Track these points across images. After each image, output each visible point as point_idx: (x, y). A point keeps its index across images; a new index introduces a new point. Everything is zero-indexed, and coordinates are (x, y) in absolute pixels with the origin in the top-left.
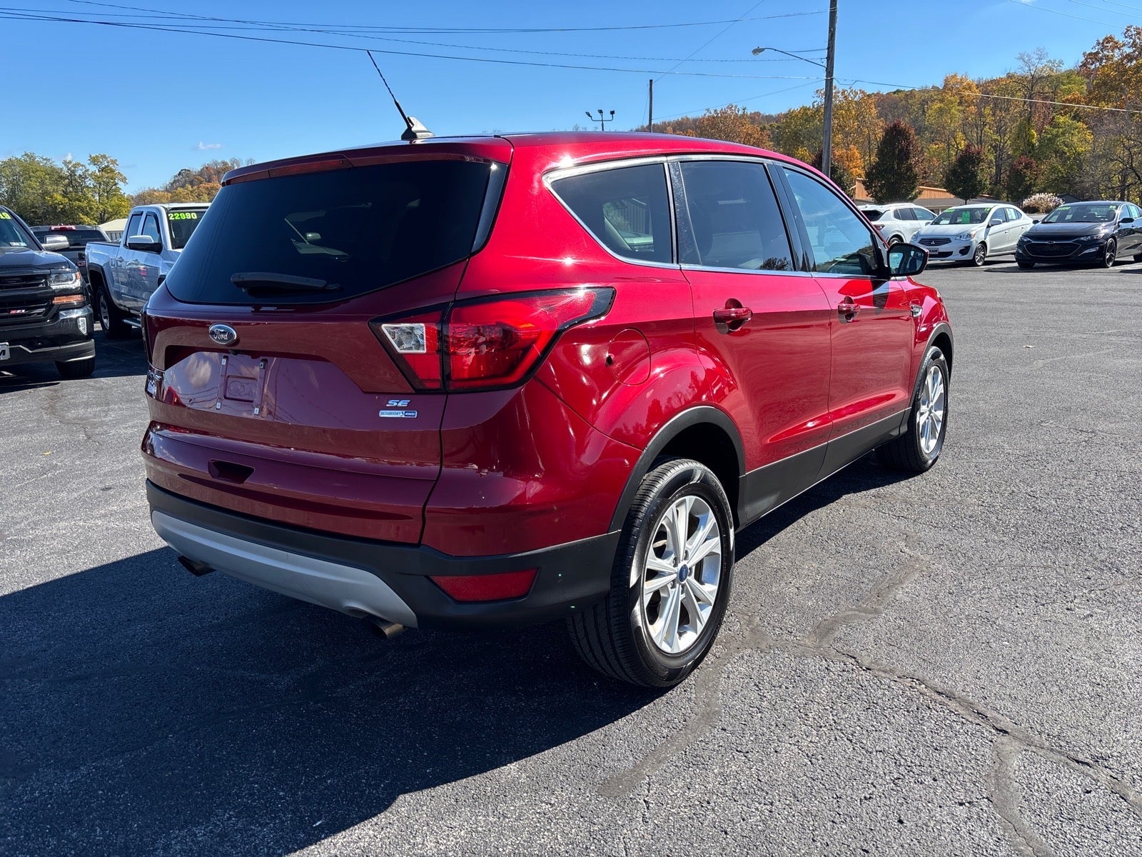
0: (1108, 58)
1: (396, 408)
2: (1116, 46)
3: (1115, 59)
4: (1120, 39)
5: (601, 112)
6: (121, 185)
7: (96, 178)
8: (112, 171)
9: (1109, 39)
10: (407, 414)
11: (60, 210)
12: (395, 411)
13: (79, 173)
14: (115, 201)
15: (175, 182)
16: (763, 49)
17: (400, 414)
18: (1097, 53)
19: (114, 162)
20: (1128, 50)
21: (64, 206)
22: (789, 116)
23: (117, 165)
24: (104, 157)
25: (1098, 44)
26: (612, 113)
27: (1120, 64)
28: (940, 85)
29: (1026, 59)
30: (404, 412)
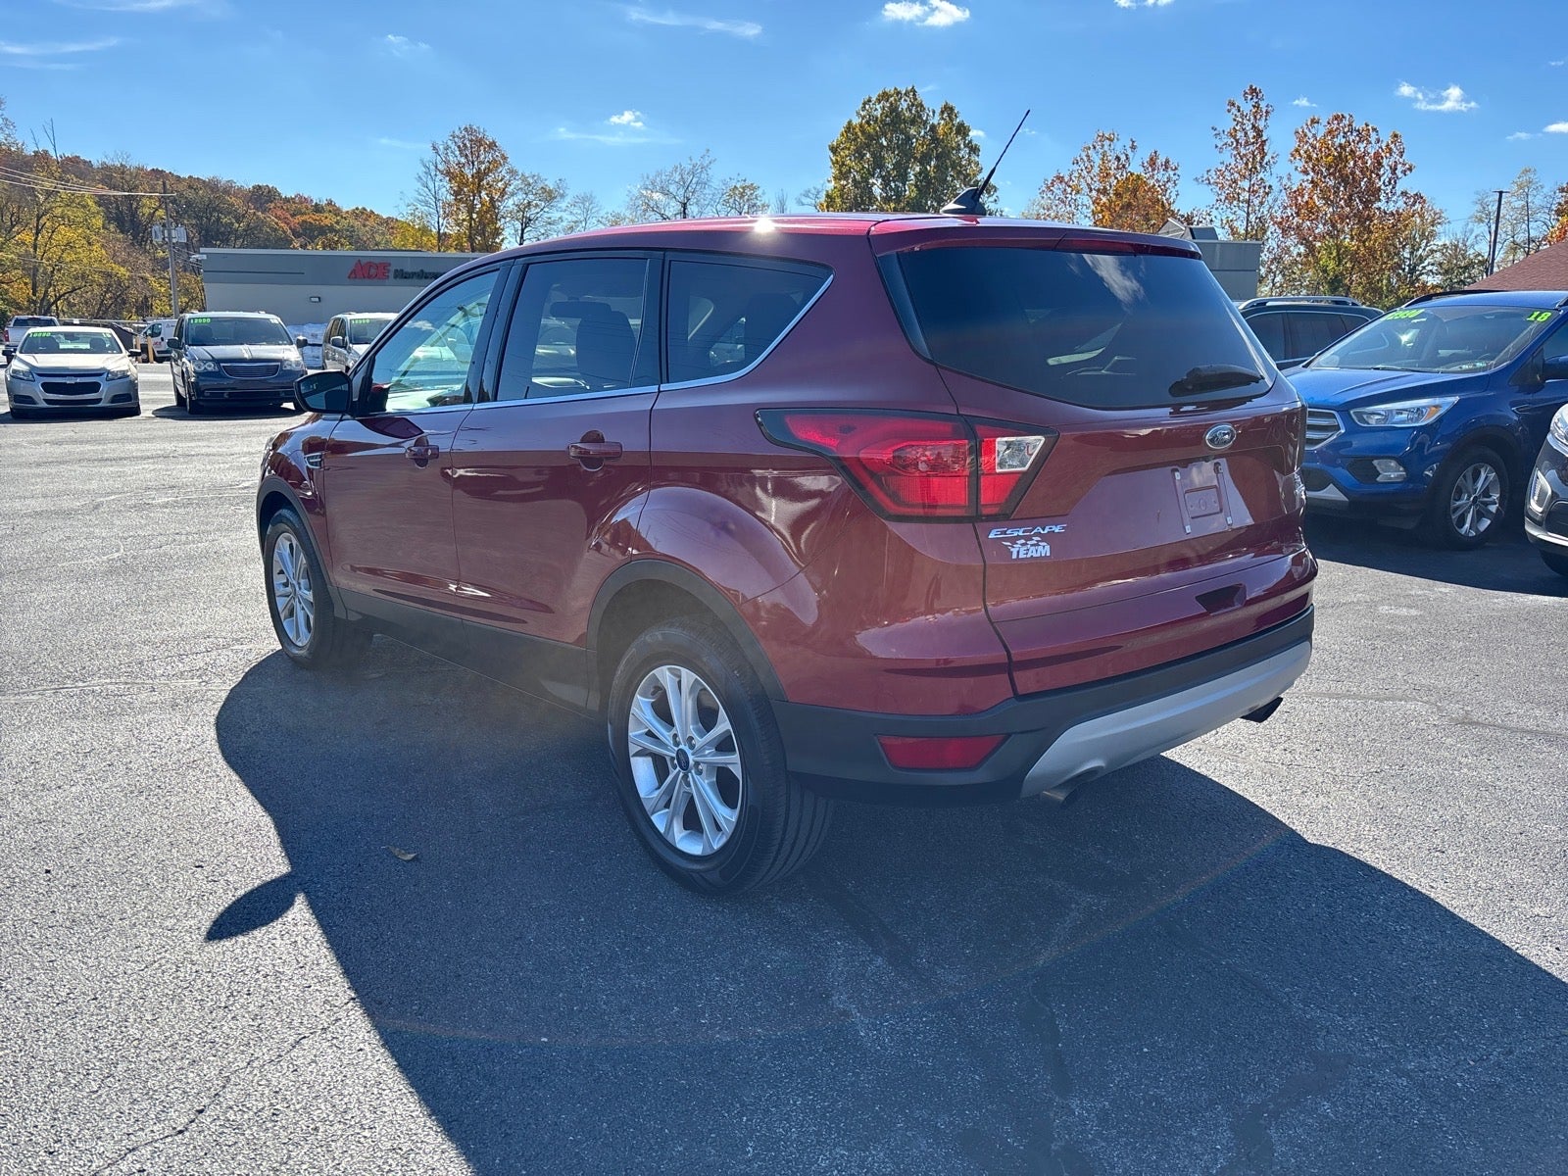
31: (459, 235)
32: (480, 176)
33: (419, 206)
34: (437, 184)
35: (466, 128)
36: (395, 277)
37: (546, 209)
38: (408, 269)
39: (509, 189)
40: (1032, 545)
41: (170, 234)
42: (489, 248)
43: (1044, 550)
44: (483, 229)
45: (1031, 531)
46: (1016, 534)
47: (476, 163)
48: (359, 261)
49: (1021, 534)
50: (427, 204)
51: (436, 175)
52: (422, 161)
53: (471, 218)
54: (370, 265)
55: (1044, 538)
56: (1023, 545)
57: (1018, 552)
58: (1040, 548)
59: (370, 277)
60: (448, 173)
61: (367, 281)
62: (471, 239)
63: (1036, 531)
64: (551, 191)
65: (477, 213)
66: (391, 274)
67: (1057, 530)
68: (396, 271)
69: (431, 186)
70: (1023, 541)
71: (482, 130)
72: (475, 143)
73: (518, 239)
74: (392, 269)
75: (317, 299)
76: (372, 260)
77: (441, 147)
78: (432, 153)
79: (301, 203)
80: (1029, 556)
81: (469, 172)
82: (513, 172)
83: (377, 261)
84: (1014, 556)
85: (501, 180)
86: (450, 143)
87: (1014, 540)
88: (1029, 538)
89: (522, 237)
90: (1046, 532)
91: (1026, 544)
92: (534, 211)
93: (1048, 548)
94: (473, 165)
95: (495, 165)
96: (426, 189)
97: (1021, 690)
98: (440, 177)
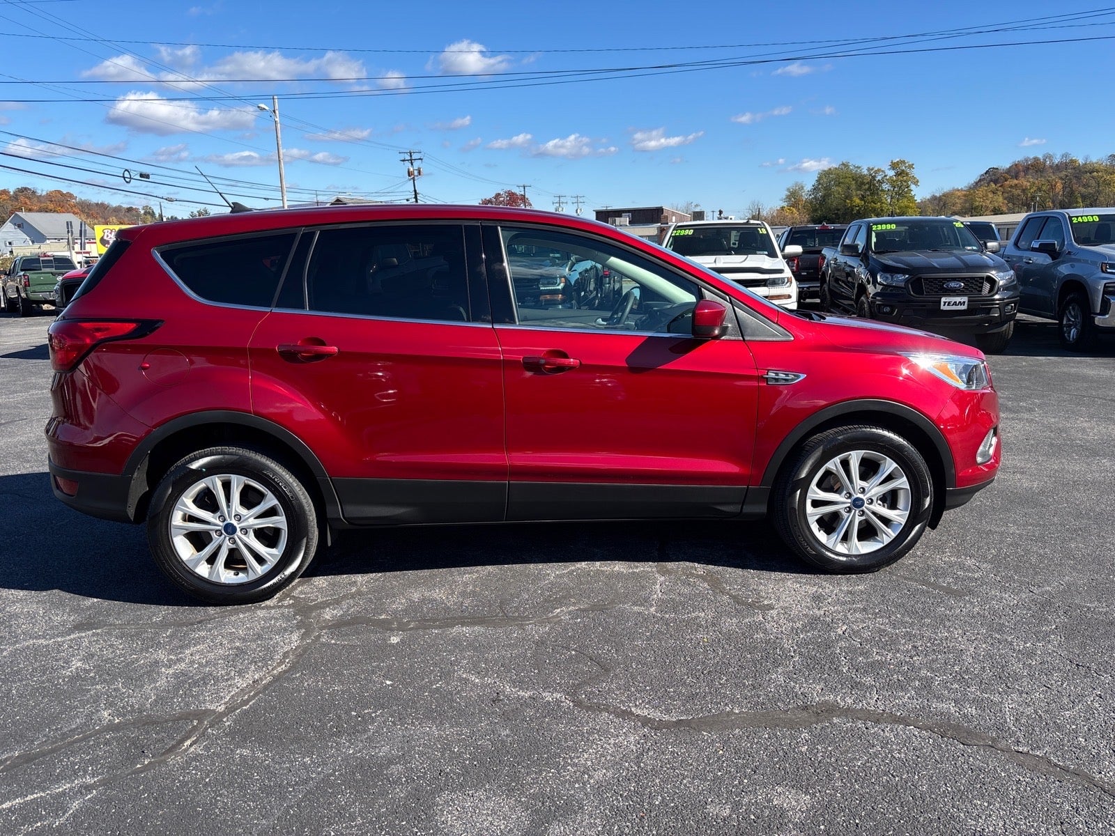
6: (913, 187)
7: (892, 182)
8: (907, 174)
11: (855, 212)
13: (879, 178)
14: (904, 202)
15: (980, 180)
19: (911, 166)
21: (860, 208)
23: (914, 168)
24: (903, 162)
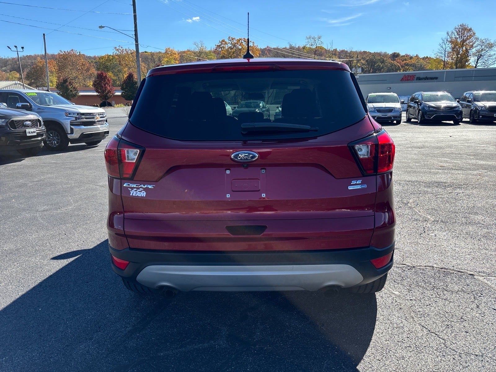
0: (224, 48)
1: (356, 184)
2: (226, 43)
3: (226, 48)
4: (227, 41)
5: (16, 47)
9: (223, 41)
10: (362, 186)
12: (356, 185)
16: (104, 27)
17: (359, 187)
18: (220, 45)
20: (230, 45)
22: (102, 58)
25: (220, 42)
26: (23, 48)
27: (227, 50)
28: (163, 51)
29: (197, 45)
30: (360, 186)
31: (452, 63)
32: (464, 41)
33: (439, 54)
34: (446, 46)
35: (461, 25)
36: (417, 80)
37: (488, 51)
38: (422, 76)
39: (474, 45)
40: (139, 191)
41: (357, 70)
42: (463, 66)
43: (143, 194)
44: (462, 61)
45: (139, 186)
46: (133, 186)
47: (462, 37)
48: (405, 75)
49: (135, 186)
50: (441, 53)
51: (446, 43)
52: (442, 38)
53: (458, 57)
54: (408, 76)
55: (145, 189)
56: (135, 191)
57: (133, 193)
58: (142, 193)
59: (408, 80)
60: (450, 42)
61: (406, 81)
62: (456, 64)
63: (141, 186)
64: (492, 44)
65: (460, 55)
66: (415, 79)
67: (150, 187)
68: (417, 78)
69: (444, 47)
70: (136, 189)
71: (467, 25)
72: (464, 30)
73: (475, 63)
74: (416, 77)
75: (389, 88)
76: (409, 74)
77: (450, 33)
78: (446, 35)
79: (406, 57)
80: (136, 195)
81: (459, 40)
82: (477, 39)
83: (411, 75)
84: (131, 195)
85: (472, 42)
86: (453, 31)
87: (132, 188)
88: (138, 188)
89: (477, 62)
90: (145, 187)
91: (136, 191)
92: (484, 52)
93: (145, 193)
94: (462, 38)
95: (471, 36)
96: (442, 48)
97: (132, 246)
98: (448, 43)
